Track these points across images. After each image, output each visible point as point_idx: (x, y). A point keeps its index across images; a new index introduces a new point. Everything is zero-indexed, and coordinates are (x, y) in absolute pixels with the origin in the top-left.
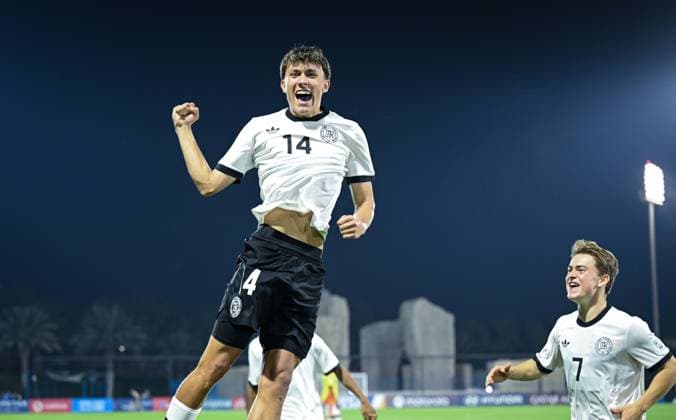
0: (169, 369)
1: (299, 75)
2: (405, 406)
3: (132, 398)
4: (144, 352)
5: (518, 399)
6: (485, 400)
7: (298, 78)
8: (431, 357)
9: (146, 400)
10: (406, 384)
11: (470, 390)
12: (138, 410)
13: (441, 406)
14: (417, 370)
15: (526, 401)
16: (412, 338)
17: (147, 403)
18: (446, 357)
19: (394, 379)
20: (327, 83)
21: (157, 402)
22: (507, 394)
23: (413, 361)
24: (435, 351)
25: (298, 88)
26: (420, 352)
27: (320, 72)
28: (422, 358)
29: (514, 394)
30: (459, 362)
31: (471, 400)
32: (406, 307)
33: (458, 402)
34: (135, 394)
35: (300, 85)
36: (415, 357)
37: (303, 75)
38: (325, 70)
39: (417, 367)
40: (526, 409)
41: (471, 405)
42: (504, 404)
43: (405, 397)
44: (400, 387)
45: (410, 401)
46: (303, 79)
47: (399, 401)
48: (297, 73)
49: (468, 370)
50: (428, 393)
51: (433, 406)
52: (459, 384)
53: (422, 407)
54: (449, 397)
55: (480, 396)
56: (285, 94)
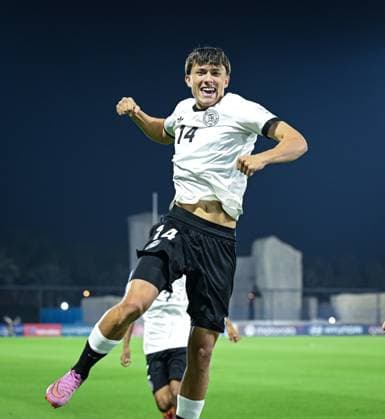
0: (40, 297)
1: (205, 73)
2: (256, 335)
3: (6, 324)
4: (17, 281)
5: (358, 330)
6: (328, 330)
7: (204, 76)
8: (280, 291)
9: (19, 326)
10: (257, 314)
11: (315, 321)
12: (10, 335)
13: (289, 335)
14: (268, 302)
15: (366, 332)
16: (263, 273)
17: (19, 329)
18: (293, 291)
19: (246, 309)
20: (227, 79)
21: (27, 328)
22: (348, 325)
23: (264, 294)
24: (283, 285)
25: (204, 85)
26: (270, 285)
27: (223, 70)
28: (272, 291)
29: (354, 325)
30: (305, 295)
31: (316, 330)
32: (258, 245)
33: (303, 331)
34: (8, 320)
35: (206, 83)
36: (266, 290)
37: (209, 73)
38: (227, 68)
39: (267, 298)
40: (366, 339)
41: (315, 334)
42: (345, 334)
43: (256, 327)
44: (251, 317)
45: (261, 330)
46: (208, 77)
47: (250, 330)
48: (203, 72)
49: (313, 303)
50: (276, 323)
51: (281, 335)
52: (305, 315)
53: (272, 335)
54: (297, 328)
55: (324, 326)
56: (190, 89)
